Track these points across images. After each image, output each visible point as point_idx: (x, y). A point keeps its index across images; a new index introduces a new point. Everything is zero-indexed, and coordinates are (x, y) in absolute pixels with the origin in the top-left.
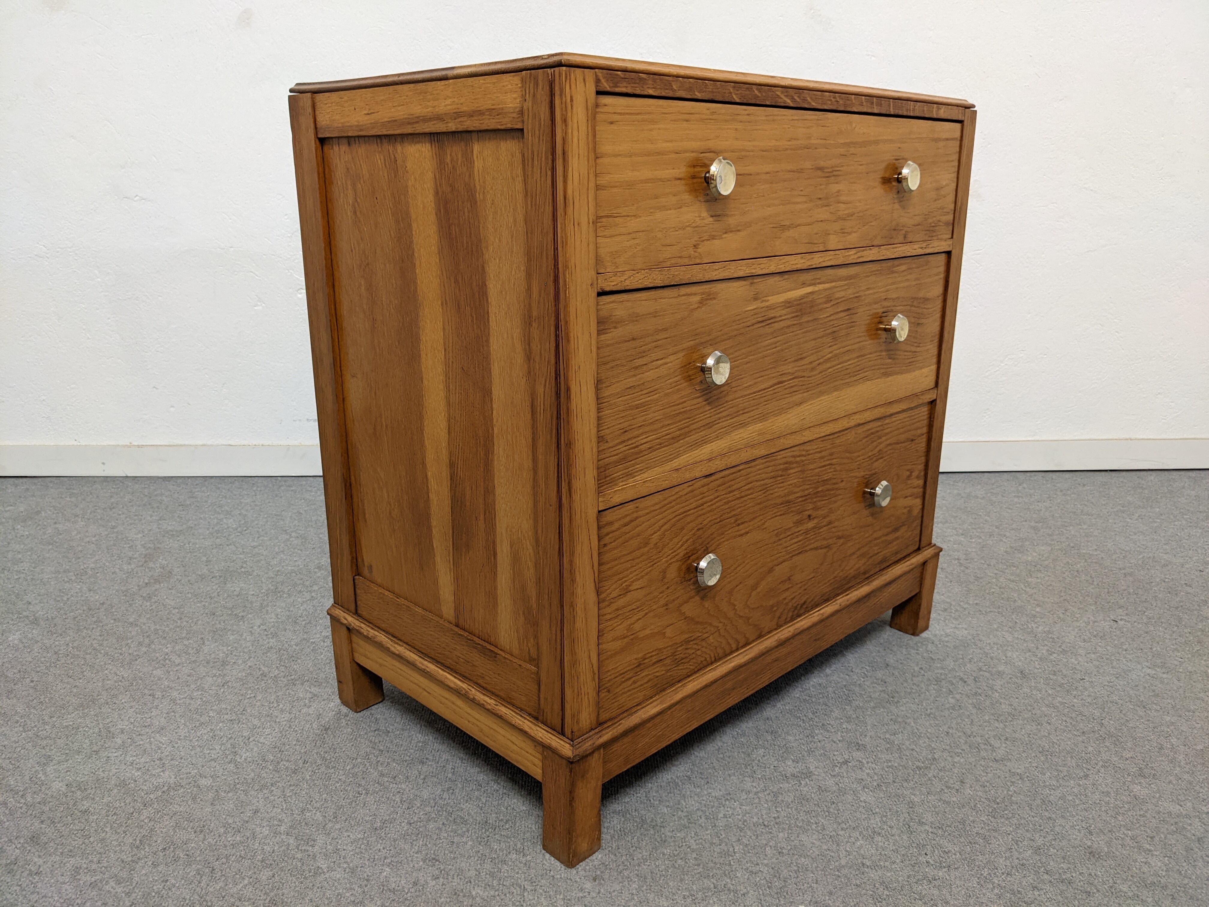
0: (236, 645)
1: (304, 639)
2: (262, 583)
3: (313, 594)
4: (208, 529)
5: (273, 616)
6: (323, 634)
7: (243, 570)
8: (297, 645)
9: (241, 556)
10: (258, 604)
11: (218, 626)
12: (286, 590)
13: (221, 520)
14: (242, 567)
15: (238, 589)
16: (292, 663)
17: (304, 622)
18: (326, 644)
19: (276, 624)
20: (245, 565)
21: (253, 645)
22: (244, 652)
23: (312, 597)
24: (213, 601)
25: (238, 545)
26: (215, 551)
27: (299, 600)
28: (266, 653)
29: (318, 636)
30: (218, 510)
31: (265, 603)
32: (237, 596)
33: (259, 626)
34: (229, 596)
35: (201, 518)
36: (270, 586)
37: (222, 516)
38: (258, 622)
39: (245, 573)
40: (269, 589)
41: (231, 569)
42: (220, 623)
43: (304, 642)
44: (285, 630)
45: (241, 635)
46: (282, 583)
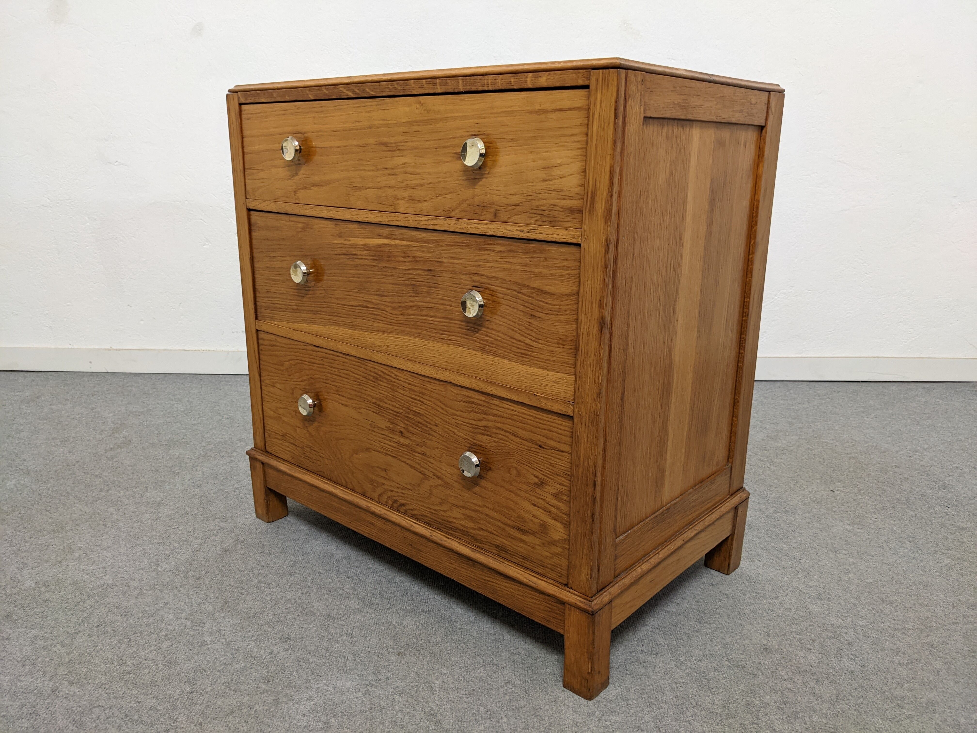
0: (170, 492)
1: (221, 490)
2: (196, 449)
3: (232, 459)
4: (162, 411)
5: (200, 473)
6: (235, 486)
7: (183, 440)
8: (214, 494)
9: (184, 431)
10: (191, 464)
11: (159, 479)
12: (213, 455)
13: (173, 405)
14: (183, 438)
15: (177, 454)
16: (209, 506)
17: (222, 478)
18: (235, 493)
19: (202, 479)
20: (185, 437)
21: (182, 493)
22: (175, 497)
23: (231, 460)
24: (158, 462)
25: (182, 423)
26: (165, 427)
27: (221, 462)
28: (191, 498)
29: (231, 488)
30: (172, 397)
31: (196, 464)
32: (177, 458)
33: (189, 480)
34: (171, 458)
35: (158, 403)
36: (202, 452)
37: (174, 402)
38: (189, 477)
39: (184, 443)
40: (201, 454)
41: (175, 440)
42: (161, 477)
43: (220, 491)
44: (208, 483)
45: (175, 486)
46: (211, 450)
